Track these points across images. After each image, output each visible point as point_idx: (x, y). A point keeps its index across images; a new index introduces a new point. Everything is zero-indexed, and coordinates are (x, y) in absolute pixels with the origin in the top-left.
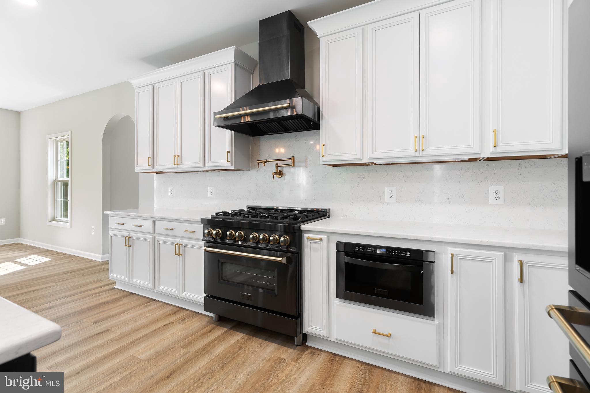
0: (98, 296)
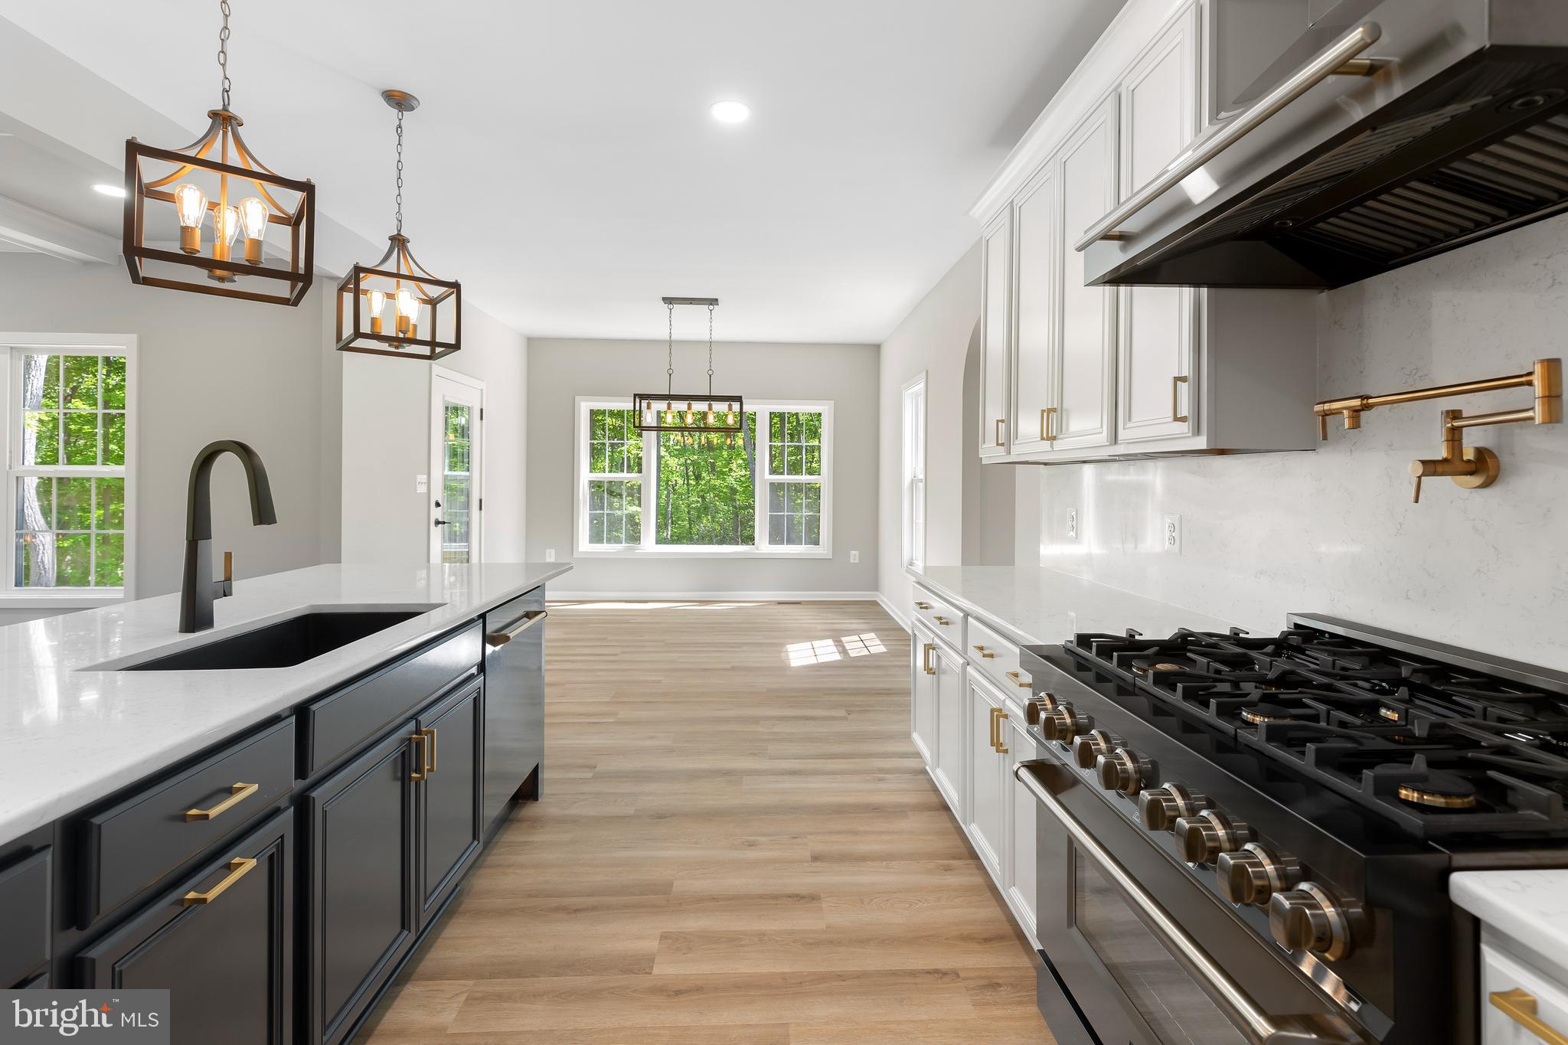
0: (880, 780)
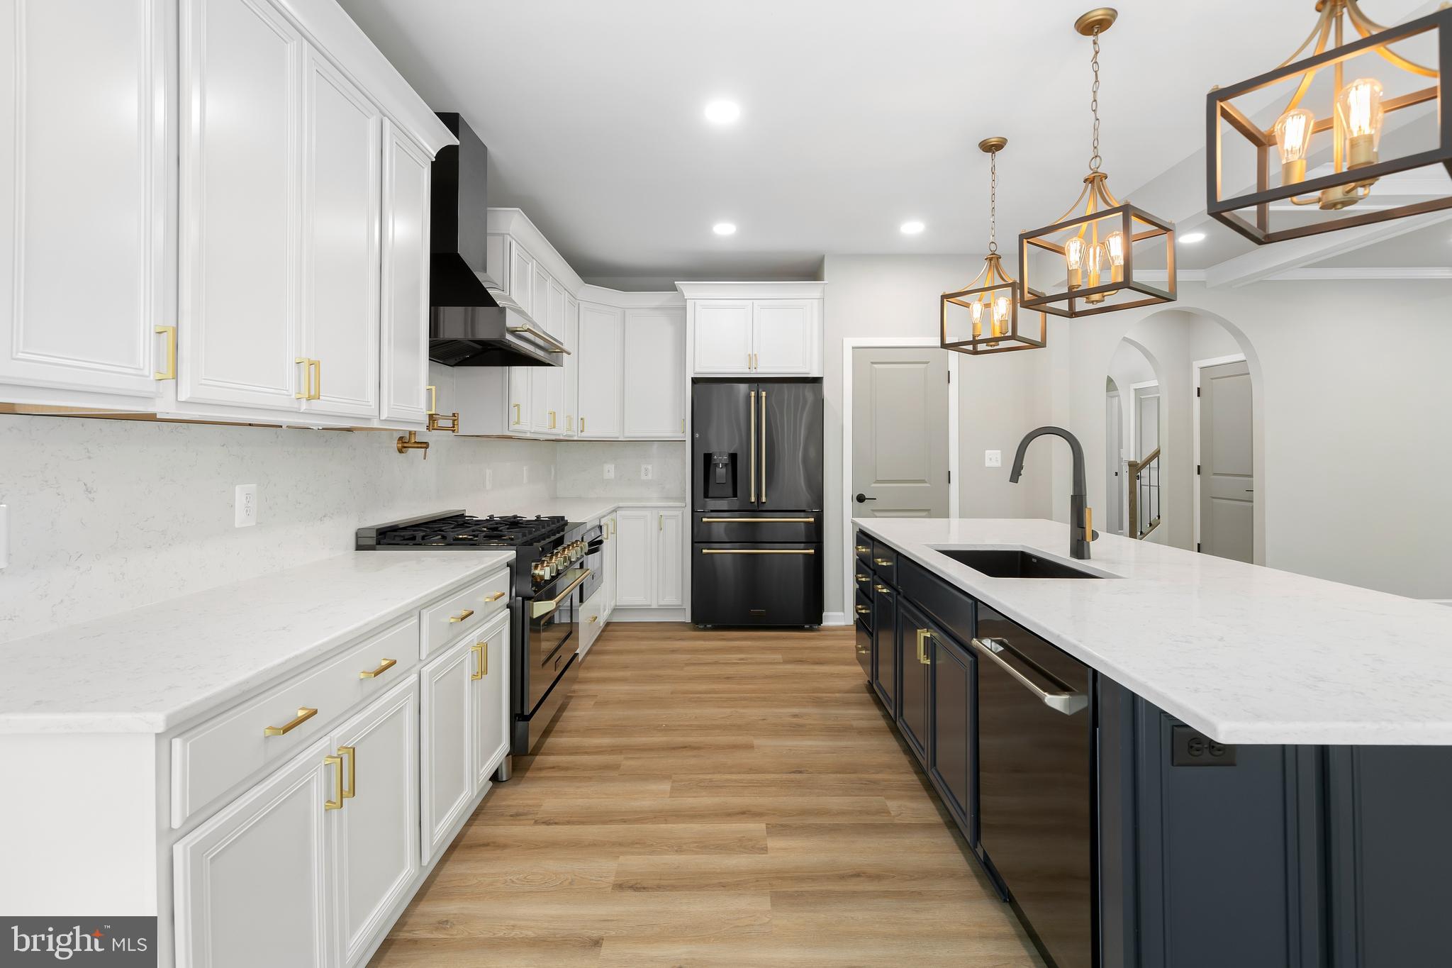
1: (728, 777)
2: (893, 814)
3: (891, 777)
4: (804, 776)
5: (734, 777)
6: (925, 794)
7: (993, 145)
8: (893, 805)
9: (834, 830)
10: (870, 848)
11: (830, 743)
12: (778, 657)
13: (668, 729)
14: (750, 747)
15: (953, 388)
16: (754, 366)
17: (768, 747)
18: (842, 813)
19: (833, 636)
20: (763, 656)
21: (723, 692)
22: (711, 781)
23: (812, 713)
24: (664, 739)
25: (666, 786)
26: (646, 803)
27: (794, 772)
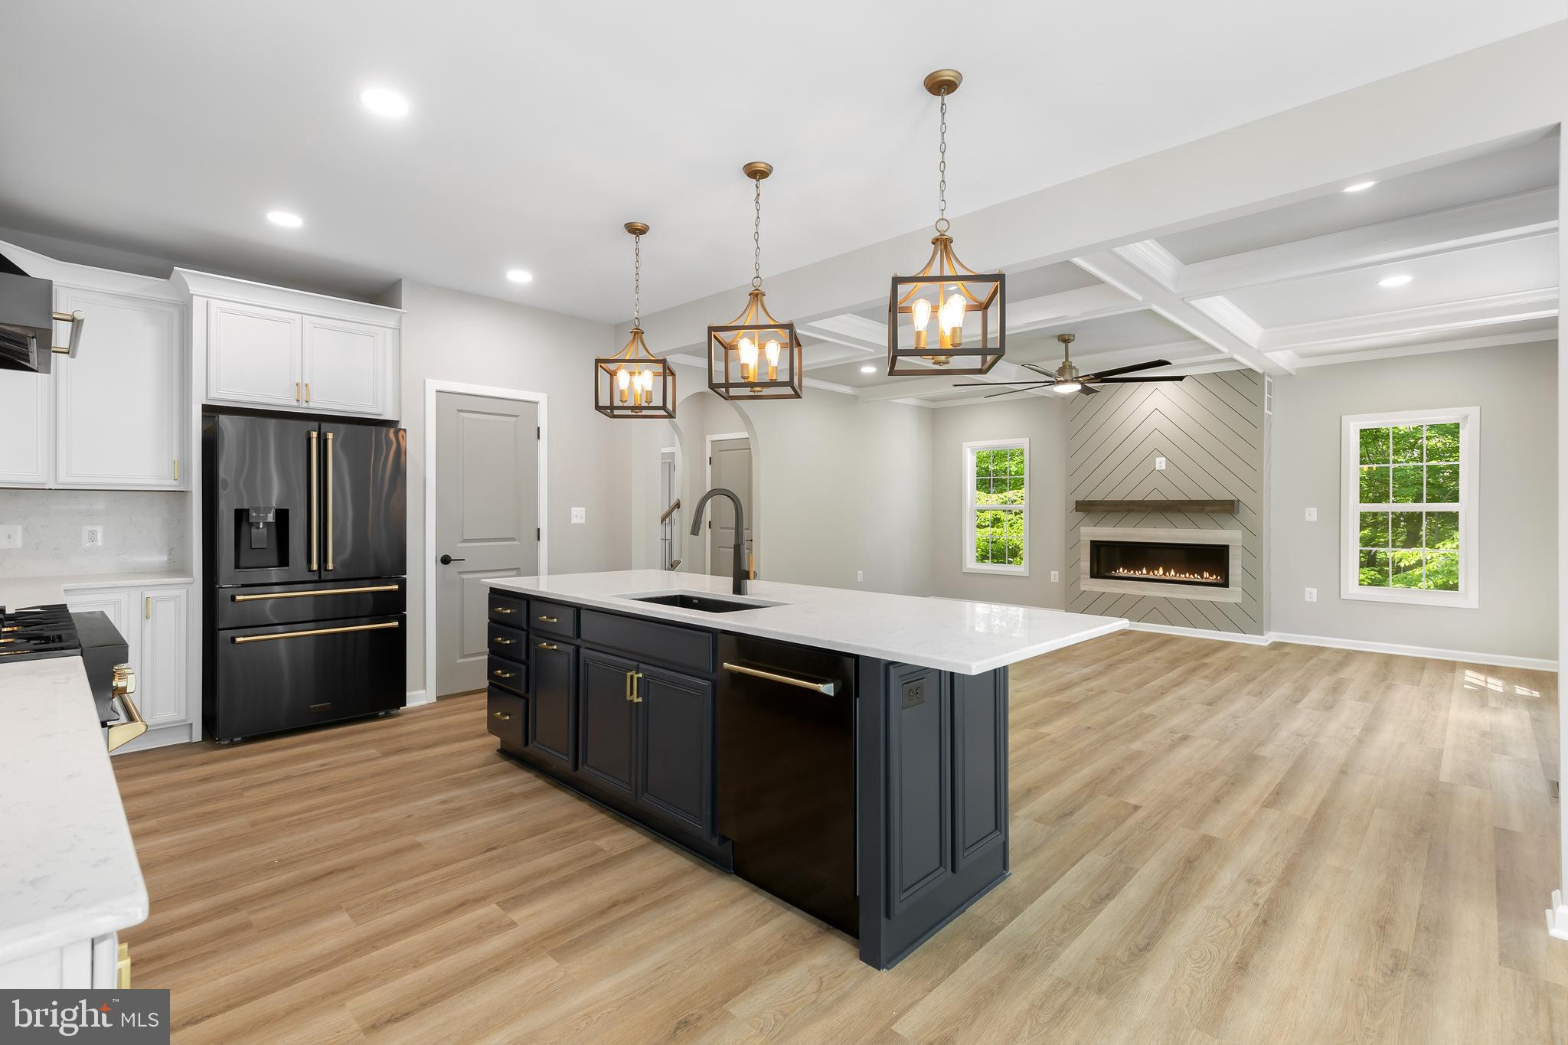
1: (415, 880)
2: (607, 849)
3: (583, 823)
4: (500, 851)
5: (422, 878)
6: (622, 825)
7: (638, 229)
8: (601, 843)
9: (566, 881)
10: (608, 882)
11: (502, 815)
12: (372, 752)
13: (285, 864)
14: (417, 846)
15: (543, 444)
16: (305, 398)
17: (437, 840)
18: (561, 867)
19: (421, 717)
20: (350, 756)
21: (329, 804)
22: (396, 892)
23: (462, 795)
24: (291, 874)
25: (345, 917)
26: (331, 943)
27: (487, 851)
